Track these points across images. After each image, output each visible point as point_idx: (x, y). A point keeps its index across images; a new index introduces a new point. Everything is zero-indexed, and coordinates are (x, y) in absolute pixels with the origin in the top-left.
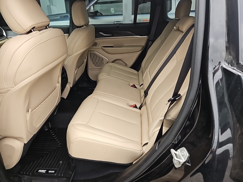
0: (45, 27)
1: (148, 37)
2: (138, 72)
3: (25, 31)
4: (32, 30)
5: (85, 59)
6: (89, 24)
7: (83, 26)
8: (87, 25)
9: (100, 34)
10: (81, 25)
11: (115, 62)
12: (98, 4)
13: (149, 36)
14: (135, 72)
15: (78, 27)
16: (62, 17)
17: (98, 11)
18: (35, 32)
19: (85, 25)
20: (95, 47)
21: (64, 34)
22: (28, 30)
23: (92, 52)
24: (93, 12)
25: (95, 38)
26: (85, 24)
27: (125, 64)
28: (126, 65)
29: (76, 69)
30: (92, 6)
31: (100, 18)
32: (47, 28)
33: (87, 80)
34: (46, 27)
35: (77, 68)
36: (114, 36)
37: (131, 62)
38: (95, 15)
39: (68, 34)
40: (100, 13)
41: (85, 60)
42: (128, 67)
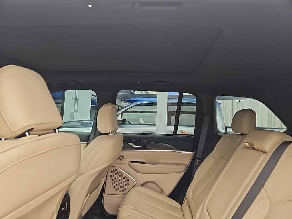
0: (53, 131)
1: (194, 153)
2: (181, 205)
3: (13, 134)
4: (27, 133)
5: (103, 178)
6: (117, 132)
7: (109, 133)
8: (114, 132)
9: (129, 145)
10: (107, 132)
11: (144, 186)
12: (127, 112)
13: (194, 151)
14: (176, 204)
15: (101, 134)
16: (84, 124)
17: (126, 120)
18: (30, 136)
19: (111, 132)
20: (119, 162)
21: (81, 142)
22: (20, 132)
23: (114, 168)
24: (121, 120)
25: (122, 149)
26: (113, 132)
27: (160, 189)
28: (162, 191)
29: (87, 197)
30: (121, 114)
31: (128, 126)
32: (56, 132)
33: (99, 212)
34: (55, 130)
35: (89, 195)
36: (147, 148)
37: (169, 188)
38: (123, 123)
39: (87, 143)
40: (127, 122)
41: (103, 180)
42: (164, 195)
